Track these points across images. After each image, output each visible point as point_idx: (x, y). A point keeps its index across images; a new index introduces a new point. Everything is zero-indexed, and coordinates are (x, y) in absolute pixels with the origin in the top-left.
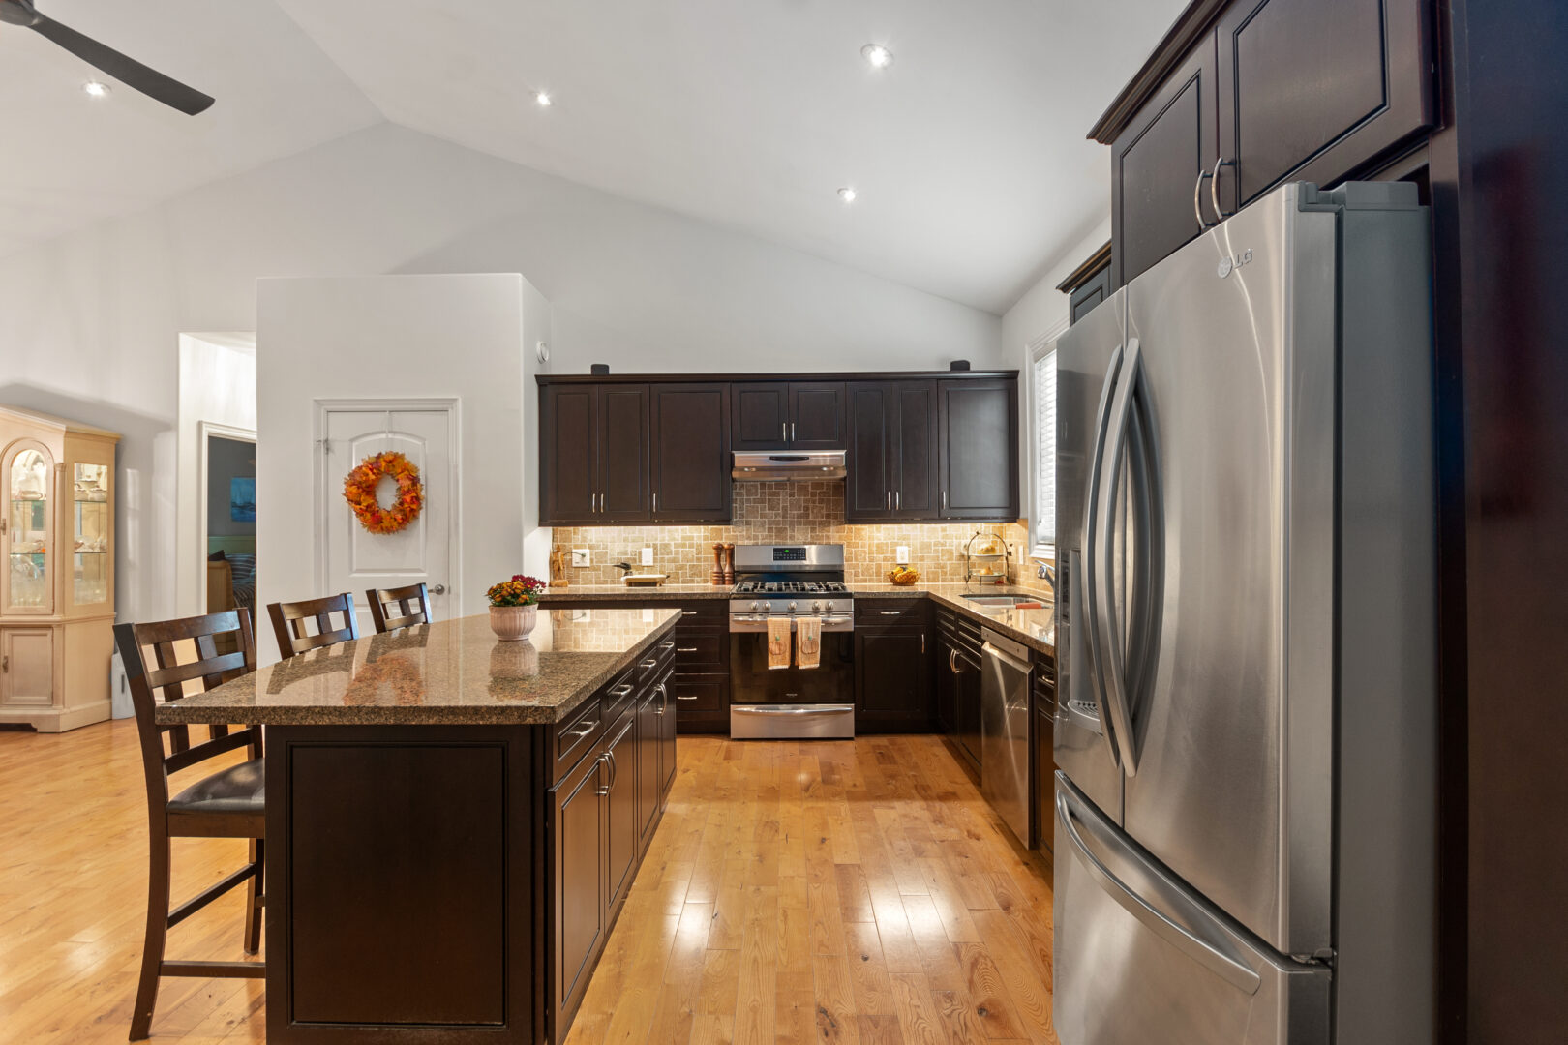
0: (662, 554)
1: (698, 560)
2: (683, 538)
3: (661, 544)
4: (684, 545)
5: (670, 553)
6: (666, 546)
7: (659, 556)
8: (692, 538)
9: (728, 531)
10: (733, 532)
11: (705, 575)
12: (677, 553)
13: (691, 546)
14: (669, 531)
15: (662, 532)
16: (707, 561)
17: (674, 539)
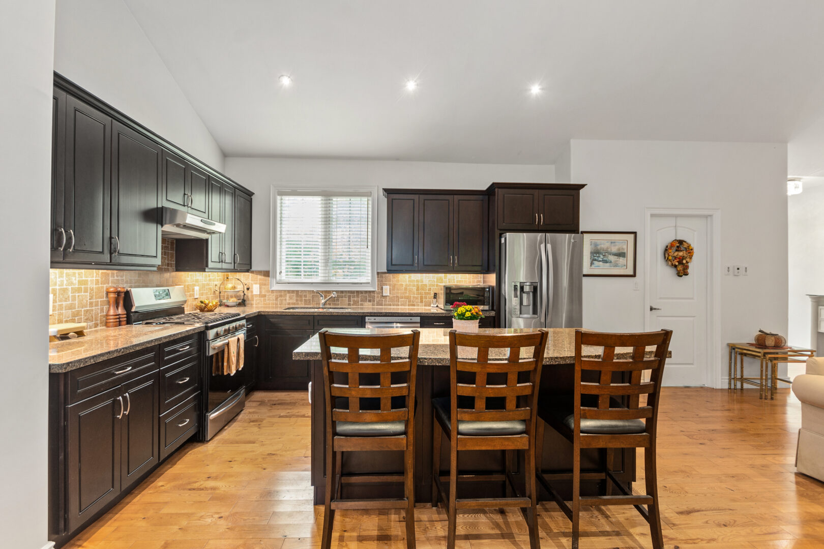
0: (60, 301)
1: (91, 304)
2: (80, 282)
3: (60, 290)
4: (79, 290)
5: (67, 299)
6: (64, 291)
7: (58, 303)
8: (85, 282)
9: (113, 275)
10: (117, 276)
11: (96, 320)
12: (74, 298)
13: (86, 291)
14: (68, 275)
15: (61, 274)
16: (97, 305)
17: (72, 283)
